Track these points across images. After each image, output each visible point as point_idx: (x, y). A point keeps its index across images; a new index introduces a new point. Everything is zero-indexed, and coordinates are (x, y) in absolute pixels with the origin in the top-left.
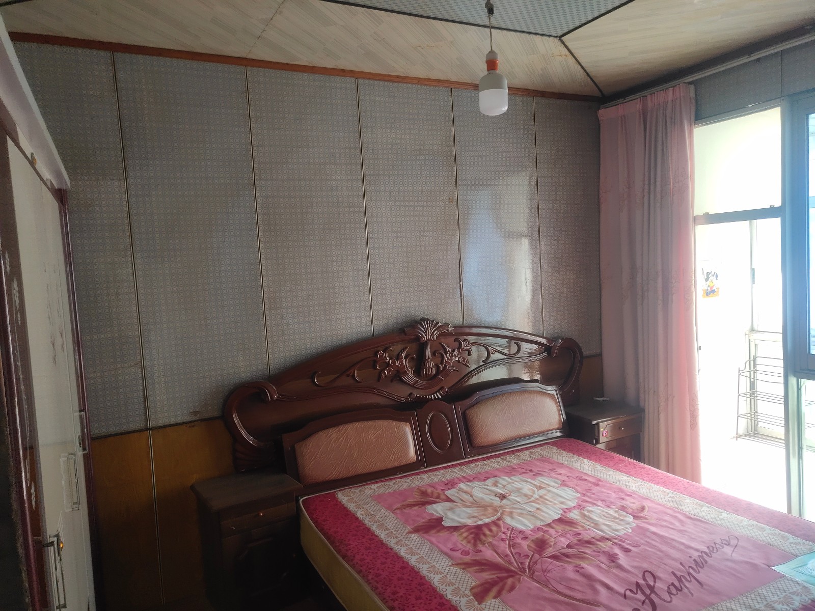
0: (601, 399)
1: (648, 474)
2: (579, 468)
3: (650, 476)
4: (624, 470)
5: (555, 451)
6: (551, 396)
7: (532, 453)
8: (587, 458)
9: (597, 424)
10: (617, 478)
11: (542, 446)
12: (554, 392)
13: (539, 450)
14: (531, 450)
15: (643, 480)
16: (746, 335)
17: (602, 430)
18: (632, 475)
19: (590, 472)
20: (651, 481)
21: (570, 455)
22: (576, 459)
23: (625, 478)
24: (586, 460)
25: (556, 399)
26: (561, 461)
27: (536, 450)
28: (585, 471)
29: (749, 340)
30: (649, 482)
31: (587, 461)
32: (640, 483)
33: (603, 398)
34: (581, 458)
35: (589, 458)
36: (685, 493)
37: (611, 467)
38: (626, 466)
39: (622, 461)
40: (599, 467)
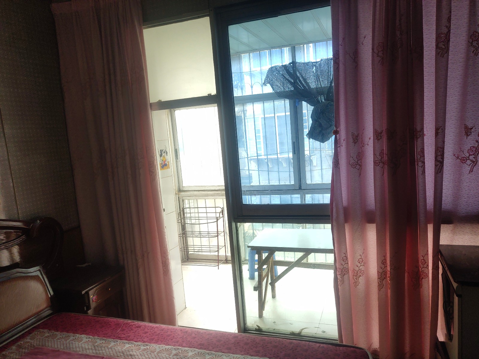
0: (84, 265)
1: (146, 333)
2: (78, 349)
3: (148, 334)
4: (123, 336)
5: (47, 335)
6: (36, 278)
7: (20, 347)
8: (83, 334)
9: (87, 293)
10: (119, 348)
11: (30, 334)
12: (38, 273)
13: (28, 339)
14: (19, 343)
15: (144, 342)
16: (176, 194)
17: (91, 297)
18: (132, 340)
19: (91, 351)
20: (151, 341)
21: (65, 334)
22: (72, 338)
23: (127, 346)
24: (83, 336)
25: (41, 279)
26: (56, 347)
27: (26, 340)
28: (85, 352)
29: (178, 197)
30: (150, 342)
31: (84, 338)
32: (142, 348)
33: (86, 264)
34: (77, 335)
35: (84, 332)
36: (184, 344)
37: (109, 337)
38: (124, 330)
39: (118, 325)
40: (99, 341)
